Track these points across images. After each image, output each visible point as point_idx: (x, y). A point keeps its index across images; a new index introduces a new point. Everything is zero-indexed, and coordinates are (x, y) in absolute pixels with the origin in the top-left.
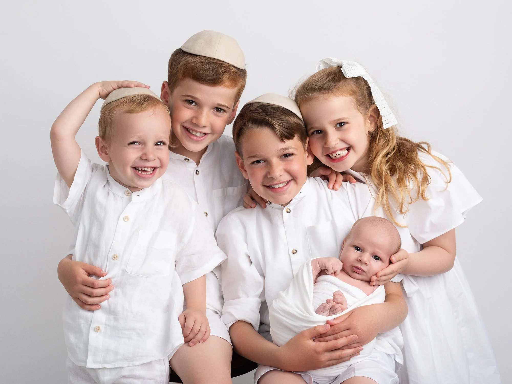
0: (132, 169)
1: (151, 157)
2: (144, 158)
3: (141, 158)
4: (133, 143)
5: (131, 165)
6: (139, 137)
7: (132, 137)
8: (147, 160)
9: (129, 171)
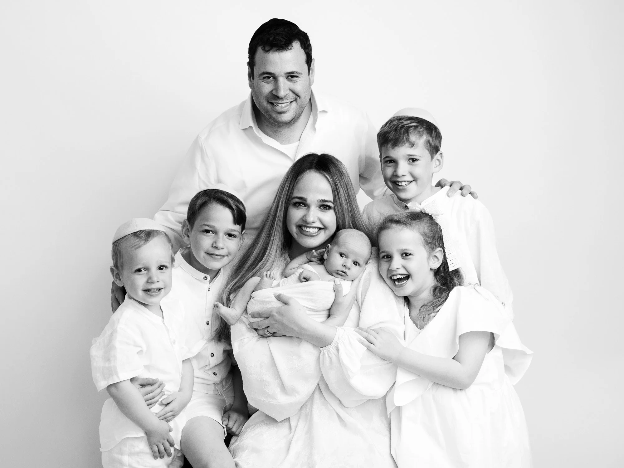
0: (142, 291)
1: (155, 279)
2: (150, 281)
3: (147, 282)
4: (139, 270)
5: (141, 288)
6: (143, 264)
7: (137, 265)
8: (152, 282)
9: (141, 293)
